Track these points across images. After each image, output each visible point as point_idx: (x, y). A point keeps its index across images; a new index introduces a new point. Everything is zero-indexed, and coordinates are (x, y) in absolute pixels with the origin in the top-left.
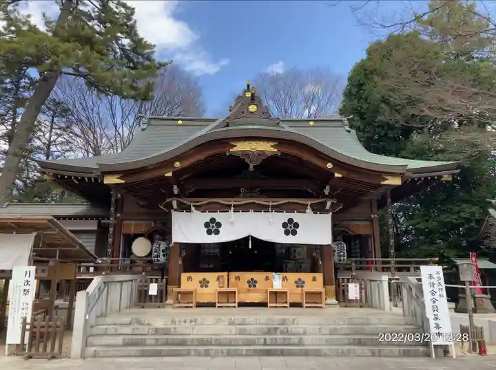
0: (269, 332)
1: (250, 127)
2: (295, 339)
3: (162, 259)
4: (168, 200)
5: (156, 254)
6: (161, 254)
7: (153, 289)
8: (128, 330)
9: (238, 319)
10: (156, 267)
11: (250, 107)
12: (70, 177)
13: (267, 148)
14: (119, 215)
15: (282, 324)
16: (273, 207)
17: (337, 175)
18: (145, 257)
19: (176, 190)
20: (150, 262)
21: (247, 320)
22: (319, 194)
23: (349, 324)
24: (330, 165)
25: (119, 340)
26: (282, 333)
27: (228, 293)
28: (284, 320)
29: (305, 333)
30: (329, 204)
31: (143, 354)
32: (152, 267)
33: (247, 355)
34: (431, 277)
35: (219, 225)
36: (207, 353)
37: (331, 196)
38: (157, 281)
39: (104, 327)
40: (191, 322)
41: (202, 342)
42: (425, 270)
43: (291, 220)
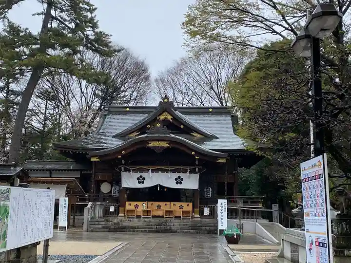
2: (169, 227)
3: (117, 194)
4: (119, 167)
5: (114, 192)
6: (117, 192)
7: (112, 209)
8: (103, 223)
10: (114, 199)
12: (69, 152)
13: (165, 144)
16: (171, 171)
17: (196, 158)
18: (108, 193)
19: (123, 162)
20: (111, 196)
24: (194, 153)
25: (100, 226)
26: (164, 225)
27: (148, 211)
29: (174, 226)
31: (109, 231)
32: (112, 199)
33: (149, 232)
34: (222, 204)
35: (144, 179)
36: (134, 231)
37: (199, 165)
38: (113, 205)
41: (132, 228)
42: (220, 201)
43: (179, 177)
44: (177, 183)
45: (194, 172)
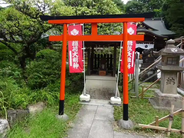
1: (141, 30)
17: (155, 38)
22: (152, 40)
24: (154, 36)
30: (154, 42)
43: (146, 45)
44: (145, 47)
45: (152, 43)
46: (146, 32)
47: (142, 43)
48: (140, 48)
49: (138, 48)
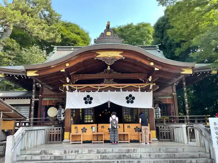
0: (120, 158)
1: (107, 43)
3: (62, 118)
5: (59, 115)
6: (62, 115)
9: (102, 150)
10: (60, 122)
11: (107, 33)
12: (13, 76)
13: (117, 55)
14: (40, 96)
15: (128, 153)
18: (54, 117)
19: (68, 80)
20: (57, 120)
21: (107, 150)
22: (146, 81)
23: (166, 152)
24: (152, 64)
26: (128, 158)
27: (98, 135)
28: (129, 150)
29: (141, 158)
30: (151, 86)
32: (58, 122)
34: (215, 124)
35: (91, 99)
37: (152, 82)
39: (25, 156)
40: (75, 152)
43: (130, 96)
44: (128, 102)
45: (147, 89)
46: (125, 51)
47: (118, 90)
48: (111, 104)
49: (106, 104)
